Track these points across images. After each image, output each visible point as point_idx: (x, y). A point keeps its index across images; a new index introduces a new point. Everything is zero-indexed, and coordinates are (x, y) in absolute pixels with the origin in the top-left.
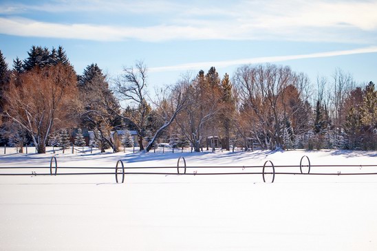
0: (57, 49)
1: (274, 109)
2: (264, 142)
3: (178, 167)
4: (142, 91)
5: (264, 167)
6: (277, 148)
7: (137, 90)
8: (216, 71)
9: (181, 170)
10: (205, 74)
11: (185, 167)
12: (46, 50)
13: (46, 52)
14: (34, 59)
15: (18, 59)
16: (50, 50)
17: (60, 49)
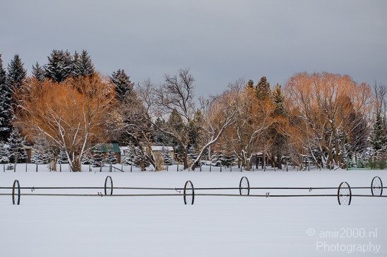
0: (80, 54)
1: (332, 124)
2: (321, 160)
3: (240, 188)
4: (187, 104)
5: (339, 188)
6: (336, 167)
7: (181, 102)
8: (268, 81)
10: (255, 84)
11: (249, 188)
12: (68, 55)
13: (67, 57)
14: (54, 65)
15: (37, 66)
16: (72, 55)
17: (84, 53)
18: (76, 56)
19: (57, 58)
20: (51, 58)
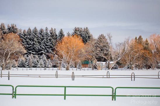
0: (86, 28)
3: (107, 75)
9: (108, 77)
10: (138, 38)
11: (109, 75)
12: (81, 29)
13: (81, 30)
14: (75, 33)
15: (68, 33)
16: (83, 29)
17: (87, 28)
18: (84, 29)
19: (76, 30)
20: (74, 30)
